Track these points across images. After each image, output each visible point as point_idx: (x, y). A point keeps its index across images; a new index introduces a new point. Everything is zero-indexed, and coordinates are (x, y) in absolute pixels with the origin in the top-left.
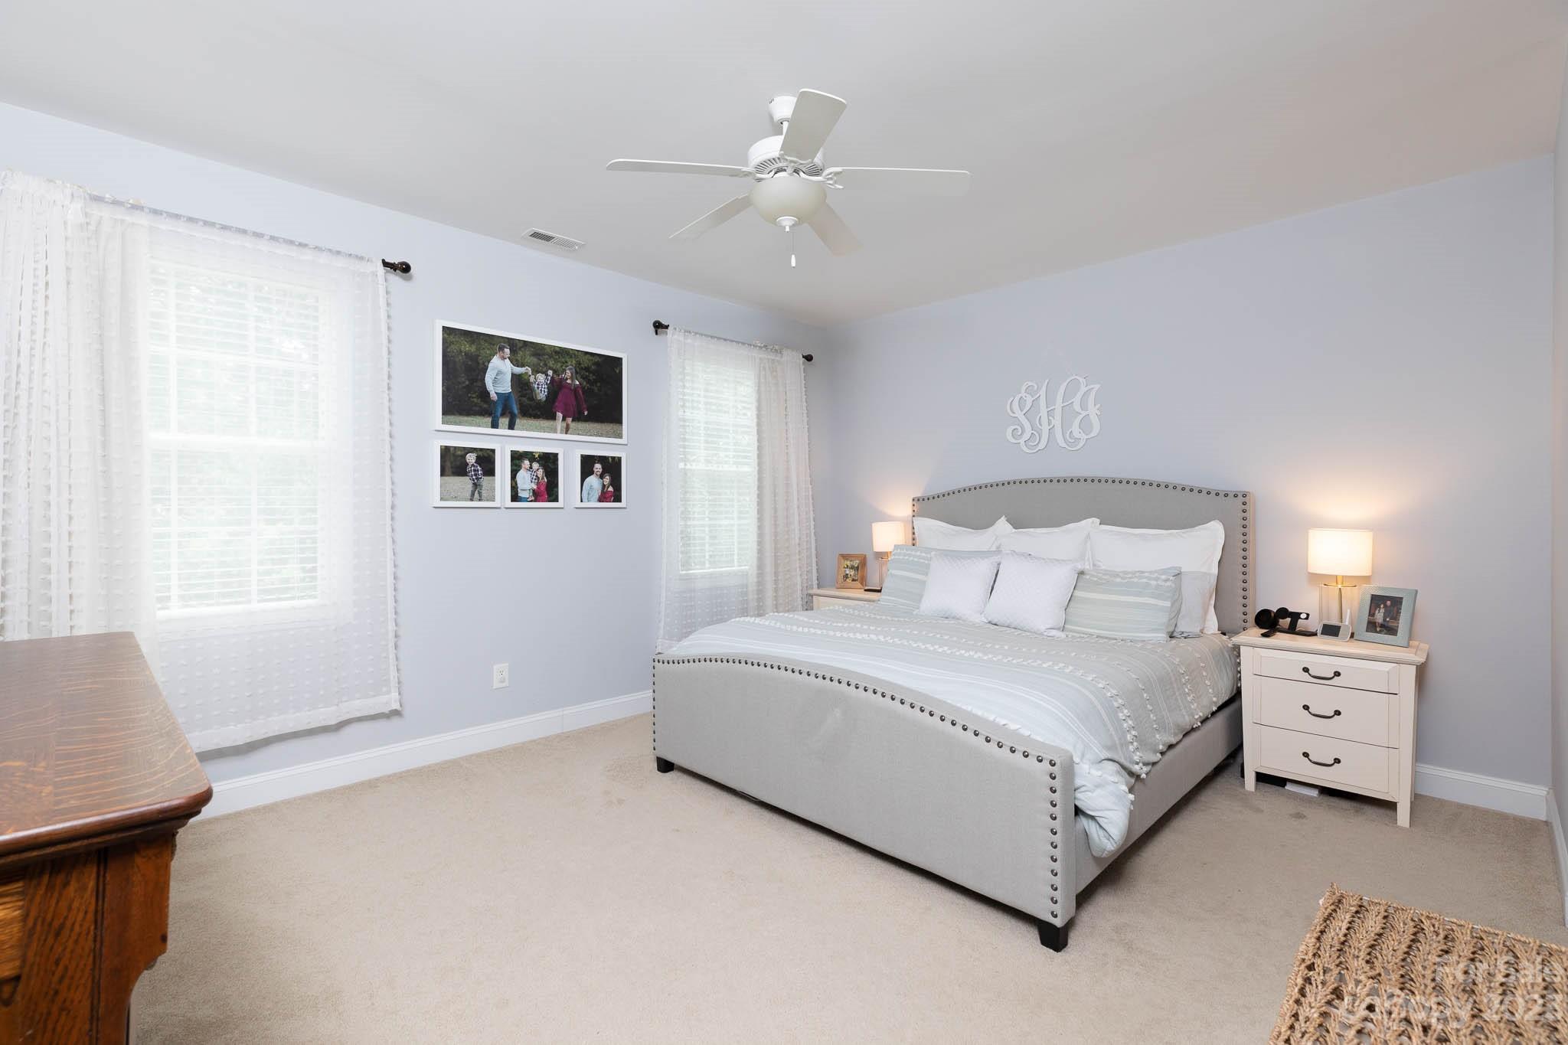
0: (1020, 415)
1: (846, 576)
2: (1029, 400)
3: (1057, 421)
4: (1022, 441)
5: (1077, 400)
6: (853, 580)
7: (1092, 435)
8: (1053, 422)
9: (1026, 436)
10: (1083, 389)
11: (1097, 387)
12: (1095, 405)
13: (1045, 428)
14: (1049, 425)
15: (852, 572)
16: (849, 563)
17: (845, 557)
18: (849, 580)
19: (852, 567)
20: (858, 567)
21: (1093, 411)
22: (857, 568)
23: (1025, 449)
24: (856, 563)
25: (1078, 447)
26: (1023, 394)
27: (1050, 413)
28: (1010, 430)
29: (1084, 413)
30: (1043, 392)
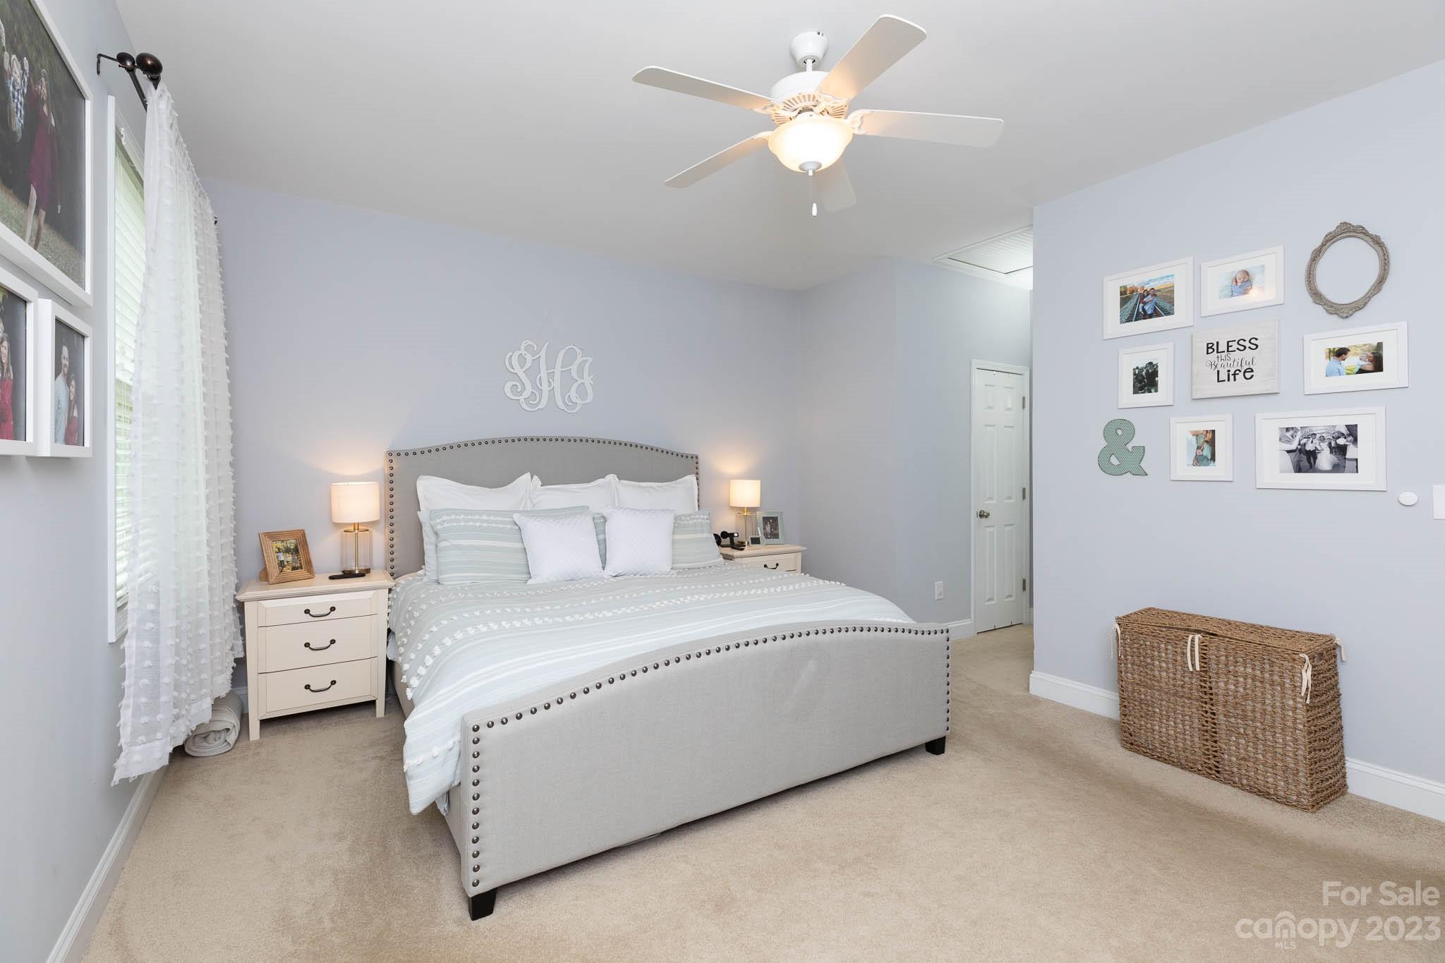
0: (518, 370)
1: (282, 564)
2: (529, 358)
3: (556, 384)
4: (522, 398)
5: (574, 368)
6: (294, 568)
7: (587, 401)
8: (553, 385)
9: (527, 394)
10: (579, 359)
11: (591, 360)
12: (589, 376)
13: (545, 388)
14: (549, 386)
15: (290, 558)
16: (280, 545)
17: (273, 536)
18: (287, 570)
19: (287, 551)
20: (296, 547)
21: (587, 380)
22: (296, 551)
23: (524, 406)
24: (291, 544)
25: (575, 411)
26: (523, 351)
27: (551, 375)
28: (509, 384)
29: (580, 381)
30: (543, 354)
